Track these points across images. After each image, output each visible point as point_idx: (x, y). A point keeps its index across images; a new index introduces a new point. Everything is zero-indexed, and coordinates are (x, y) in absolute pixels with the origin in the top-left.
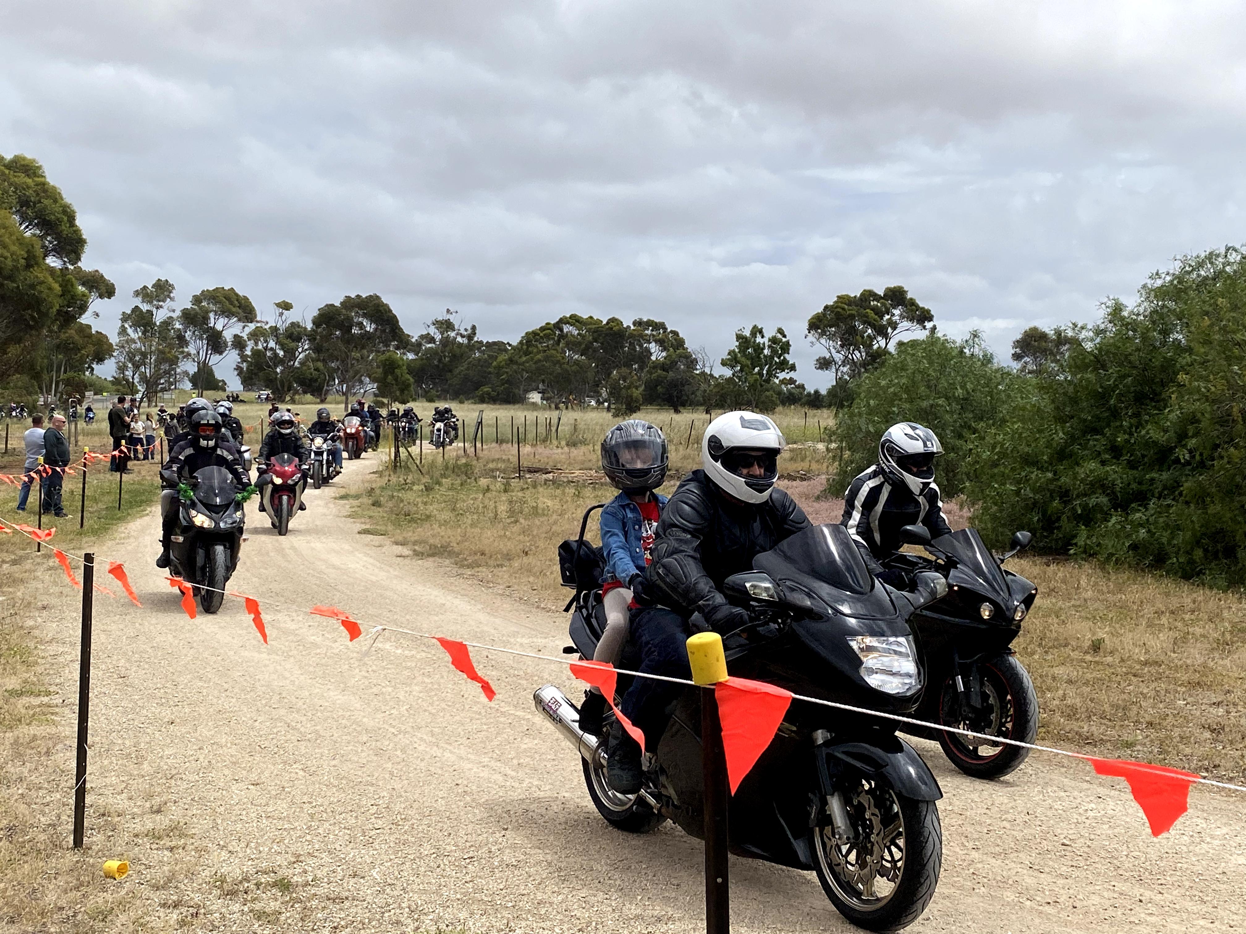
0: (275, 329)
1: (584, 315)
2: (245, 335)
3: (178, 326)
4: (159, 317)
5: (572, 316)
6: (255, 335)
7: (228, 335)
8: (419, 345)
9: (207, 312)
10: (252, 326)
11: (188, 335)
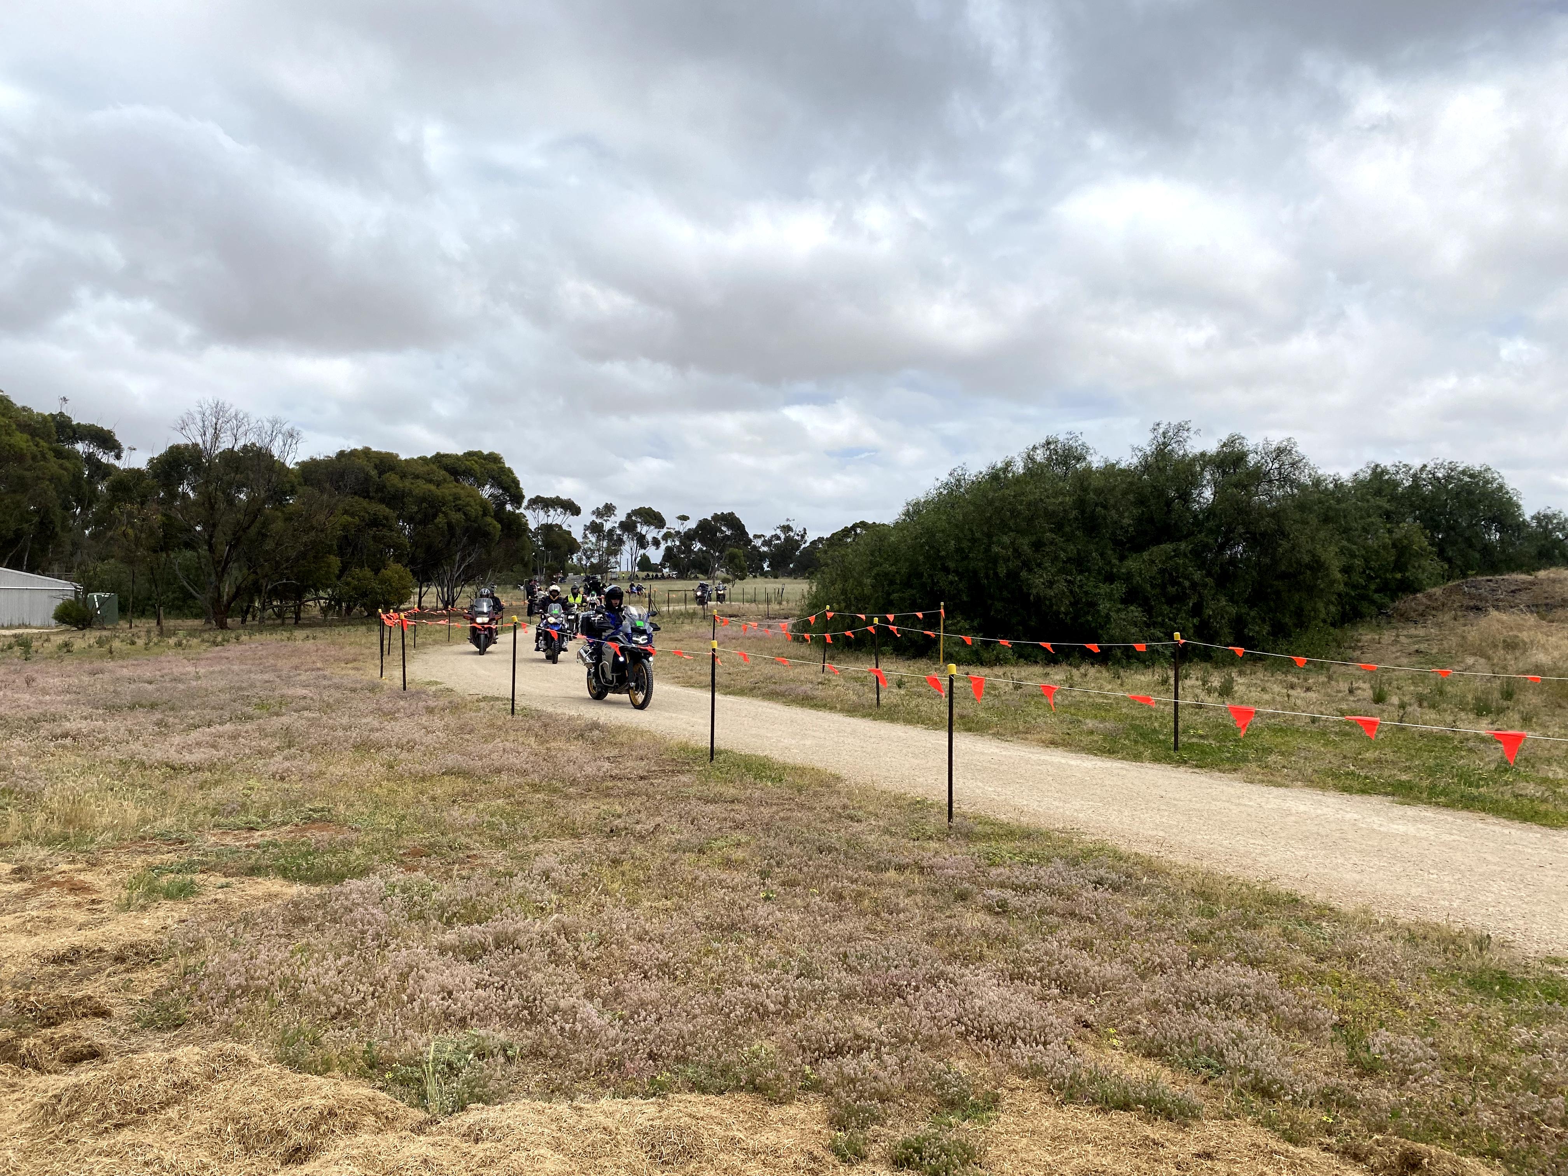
0: (678, 533)
1: (870, 522)
2: (659, 537)
3: (618, 532)
4: (607, 526)
5: (862, 523)
6: (666, 537)
7: (649, 538)
8: (770, 541)
9: (635, 523)
10: (665, 530)
11: (625, 537)
